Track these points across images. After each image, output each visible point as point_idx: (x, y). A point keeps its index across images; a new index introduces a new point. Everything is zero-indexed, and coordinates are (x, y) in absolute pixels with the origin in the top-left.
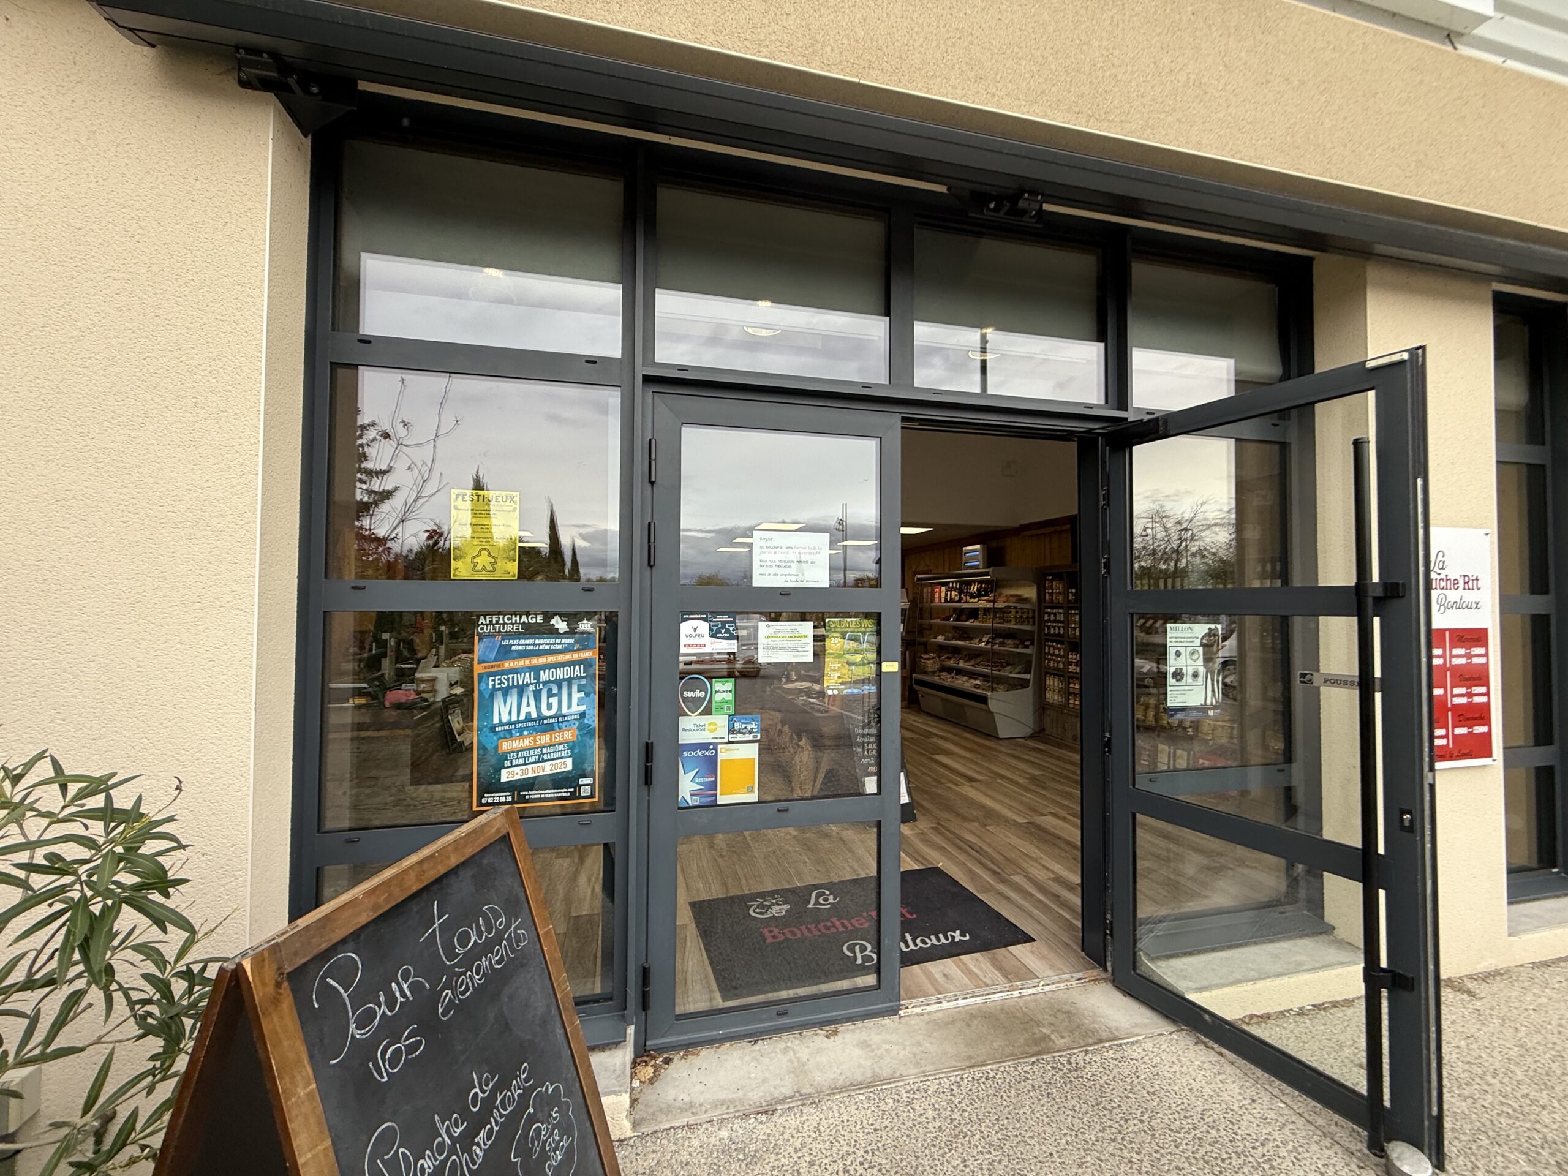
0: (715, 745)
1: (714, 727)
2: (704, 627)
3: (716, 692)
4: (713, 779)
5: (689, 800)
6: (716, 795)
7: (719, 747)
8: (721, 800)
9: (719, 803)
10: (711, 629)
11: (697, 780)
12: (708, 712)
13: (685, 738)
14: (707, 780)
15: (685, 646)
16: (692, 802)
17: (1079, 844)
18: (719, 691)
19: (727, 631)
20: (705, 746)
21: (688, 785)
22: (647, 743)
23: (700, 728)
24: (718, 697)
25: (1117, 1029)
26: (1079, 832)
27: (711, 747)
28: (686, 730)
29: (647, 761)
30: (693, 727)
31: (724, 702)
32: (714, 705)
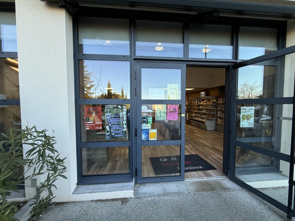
5: (144, 139)
7: (149, 130)
9: (149, 140)
10: (147, 108)
14: (147, 136)
15: (143, 111)
17: (223, 151)
19: (150, 108)
20: (146, 130)
21: (144, 137)
22: (136, 129)
23: (146, 126)
25: (229, 188)
26: (223, 149)
28: (143, 127)
29: (136, 132)
31: (150, 121)
32: (148, 122)
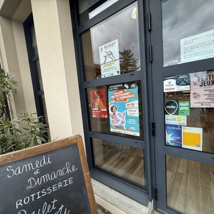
0: (181, 126)
1: (180, 120)
2: (173, 82)
3: (180, 106)
4: (180, 138)
5: (170, 143)
6: (181, 144)
7: (182, 127)
8: (183, 146)
9: (182, 147)
10: (177, 82)
11: (173, 137)
12: (177, 113)
13: (167, 122)
14: (177, 138)
15: (166, 89)
16: (171, 144)
18: (182, 106)
19: (185, 82)
20: (176, 126)
21: (170, 138)
23: (174, 119)
24: (181, 109)
27: (179, 127)
28: (168, 120)
29: (153, 128)
30: (171, 119)
31: (184, 110)
32: (180, 112)
